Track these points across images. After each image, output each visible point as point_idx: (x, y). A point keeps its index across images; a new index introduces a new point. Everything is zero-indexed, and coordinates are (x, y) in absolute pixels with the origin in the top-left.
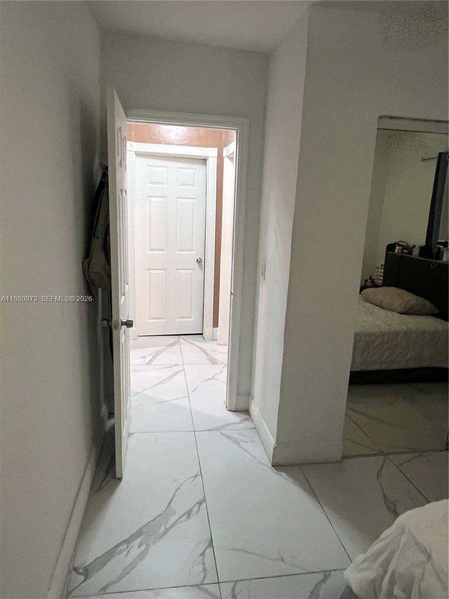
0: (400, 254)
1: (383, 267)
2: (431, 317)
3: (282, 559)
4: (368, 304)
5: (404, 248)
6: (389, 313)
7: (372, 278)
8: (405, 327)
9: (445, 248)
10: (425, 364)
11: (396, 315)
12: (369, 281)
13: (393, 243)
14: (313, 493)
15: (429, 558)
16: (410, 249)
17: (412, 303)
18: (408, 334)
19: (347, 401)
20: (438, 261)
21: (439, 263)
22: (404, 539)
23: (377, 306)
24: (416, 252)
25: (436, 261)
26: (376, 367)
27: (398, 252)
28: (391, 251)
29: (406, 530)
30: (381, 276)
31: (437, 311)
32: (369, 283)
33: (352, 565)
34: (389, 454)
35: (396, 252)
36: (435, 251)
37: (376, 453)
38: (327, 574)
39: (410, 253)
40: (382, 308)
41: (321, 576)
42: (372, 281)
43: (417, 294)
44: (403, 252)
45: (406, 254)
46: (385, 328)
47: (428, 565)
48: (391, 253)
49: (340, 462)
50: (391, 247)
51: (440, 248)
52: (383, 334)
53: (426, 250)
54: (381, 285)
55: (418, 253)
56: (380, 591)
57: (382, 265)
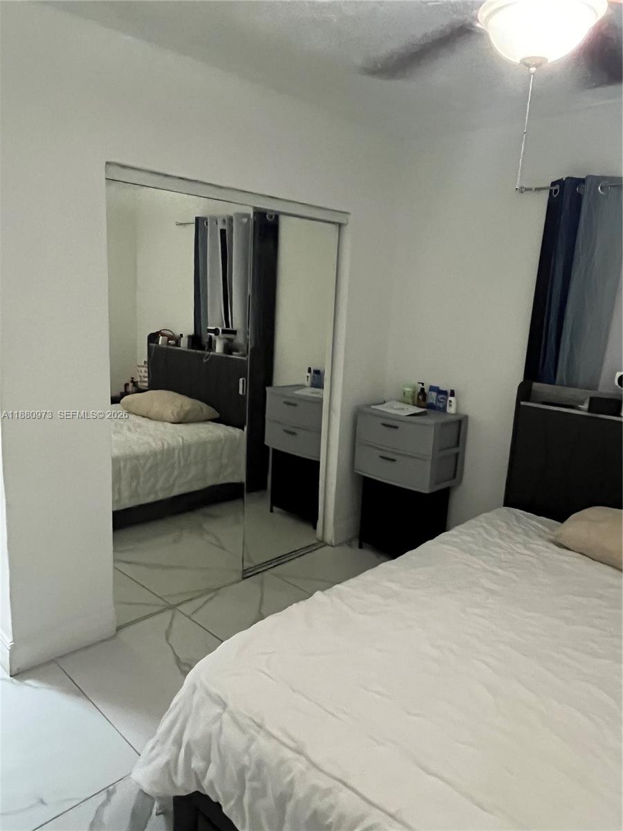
0: (165, 346)
1: (147, 365)
2: (210, 422)
3: (42, 802)
4: (132, 417)
5: (170, 338)
6: (160, 424)
7: (134, 380)
8: (180, 440)
9: (217, 337)
10: (210, 482)
11: (169, 425)
12: (131, 384)
13: (155, 332)
14: (80, 692)
15: (224, 706)
16: (177, 340)
17: (187, 408)
18: (186, 448)
19: (114, 551)
20: (211, 353)
21: (213, 356)
22: (196, 698)
23: (144, 417)
24: (184, 343)
25: (208, 353)
26: (151, 499)
27: (162, 344)
28: (153, 343)
29: (198, 685)
30: (145, 377)
31: (217, 415)
32: (130, 388)
33: (141, 760)
34: (179, 605)
35: (160, 343)
36: (206, 340)
37: (161, 608)
38: (109, 792)
39: (177, 344)
40: (150, 419)
41: (103, 796)
42: (135, 384)
43: (190, 396)
44: (168, 344)
45: (173, 345)
46: (156, 445)
47: (226, 716)
48: (154, 345)
49: (114, 637)
50: (153, 338)
51: (211, 336)
52: (155, 454)
53: (195, 340)
54: (147, 388)
55: (187, 344)
56: (176, 773)
57: (145, 362)
